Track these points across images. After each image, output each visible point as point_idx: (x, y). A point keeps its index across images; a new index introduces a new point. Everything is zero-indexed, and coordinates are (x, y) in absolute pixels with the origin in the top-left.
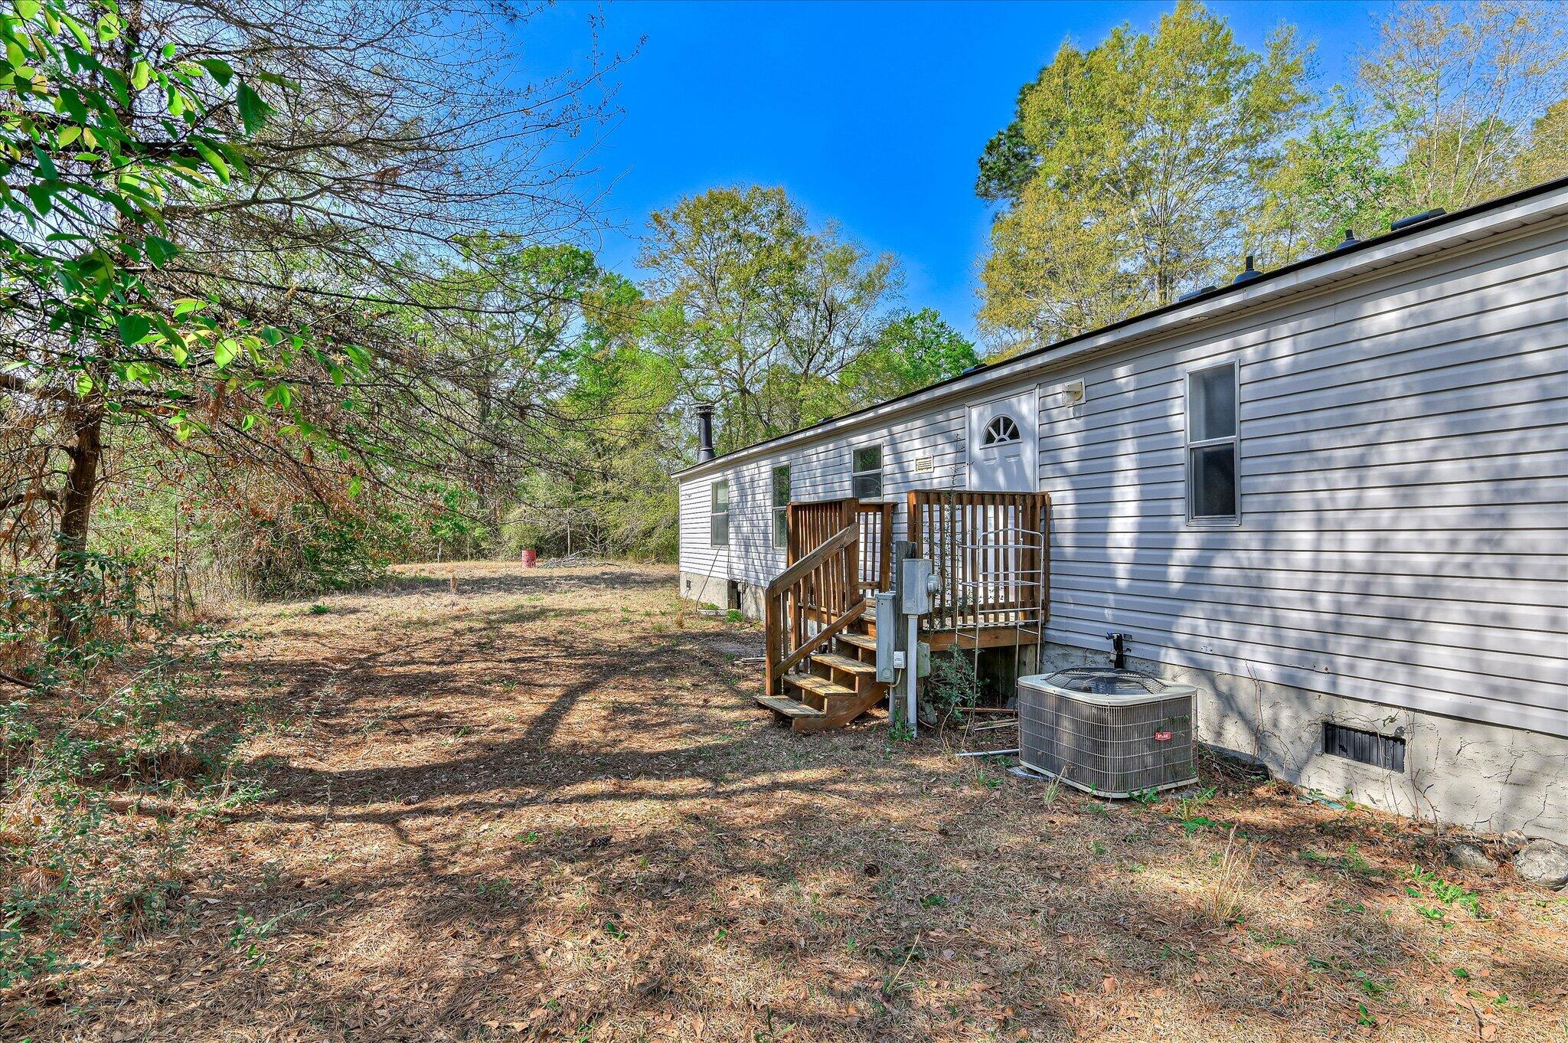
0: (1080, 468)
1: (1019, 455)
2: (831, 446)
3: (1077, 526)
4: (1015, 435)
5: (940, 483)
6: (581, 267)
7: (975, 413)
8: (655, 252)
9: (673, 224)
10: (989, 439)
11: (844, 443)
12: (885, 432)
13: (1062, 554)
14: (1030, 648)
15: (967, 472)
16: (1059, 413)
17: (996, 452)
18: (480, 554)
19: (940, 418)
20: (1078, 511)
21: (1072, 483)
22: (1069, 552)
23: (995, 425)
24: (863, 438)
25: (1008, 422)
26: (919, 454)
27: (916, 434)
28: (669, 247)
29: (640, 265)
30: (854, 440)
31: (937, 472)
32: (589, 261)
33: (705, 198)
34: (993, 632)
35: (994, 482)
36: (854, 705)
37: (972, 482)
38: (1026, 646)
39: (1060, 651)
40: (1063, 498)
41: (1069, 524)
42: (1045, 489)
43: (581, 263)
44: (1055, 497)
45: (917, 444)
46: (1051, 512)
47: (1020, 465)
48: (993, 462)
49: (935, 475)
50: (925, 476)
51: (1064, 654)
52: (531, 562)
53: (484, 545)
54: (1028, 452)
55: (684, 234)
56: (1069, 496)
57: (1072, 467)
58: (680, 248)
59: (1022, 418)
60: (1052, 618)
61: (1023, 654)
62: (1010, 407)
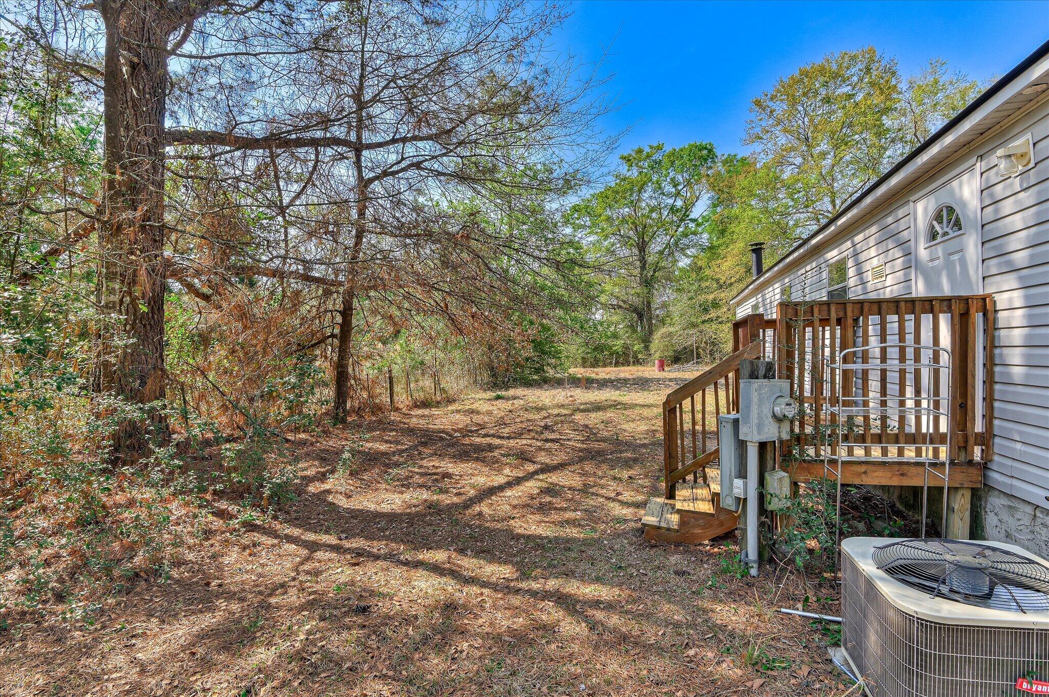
0: (1032, 256)
1: (961, 250)
2: (814, 264)
3: (1028, 337)
4: (958, 225)
5: (892, 291)
6: (705, 155)
7: (920, 206)
8: (758, 130)
9: (770, 104)
10: (933, 235)
11: (821, 260)
12: (848, 244)
13: (1009, 375)
14: (961, 492)
15: (913, 277)
16: (1005, 188)
17: (940, 251)
18: (637, 362)
19: (890, 220)
20: (1030, 317)
21: (1021, 279)
22: (1018, 372)
23: (938, 217)
24: (835, 252)
25: (951, 210)
26: (875, 262)
27: (872, 241)
28: (770, 123)
29: (745, 143)
30: (829, 255)
31: (889, 281)
32: (710, 151)
33: (797, 74)
34: (897, 467)
35: (939, 286)
36: (711, 526)
37: (920, 289)
38: (956, 489)
39: (1004, 501)
40: (1010, 300)
41: (1017, 336)
42: (989, 291)
43: (705, 152)
44: (1002, 300)
45: (873, 252)
46: (995, 320)
47: (963, 262)
48: (936, 263)
49: (888, 283)
50: (879, 286)
51: (1010, 507)
52: (662, 367)
53: (640, 356)
54: (972, 245)
55: (780, 108)
56: (1017, 298)
57: (1021, 258)
58: (779, 122)
59: (964, 205)
60: (996, 458)
61: (952, 498)
62: (952, 193)
